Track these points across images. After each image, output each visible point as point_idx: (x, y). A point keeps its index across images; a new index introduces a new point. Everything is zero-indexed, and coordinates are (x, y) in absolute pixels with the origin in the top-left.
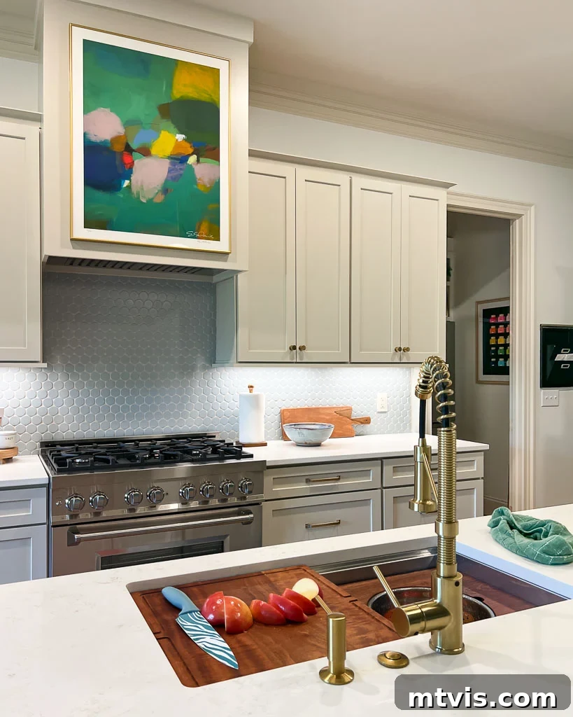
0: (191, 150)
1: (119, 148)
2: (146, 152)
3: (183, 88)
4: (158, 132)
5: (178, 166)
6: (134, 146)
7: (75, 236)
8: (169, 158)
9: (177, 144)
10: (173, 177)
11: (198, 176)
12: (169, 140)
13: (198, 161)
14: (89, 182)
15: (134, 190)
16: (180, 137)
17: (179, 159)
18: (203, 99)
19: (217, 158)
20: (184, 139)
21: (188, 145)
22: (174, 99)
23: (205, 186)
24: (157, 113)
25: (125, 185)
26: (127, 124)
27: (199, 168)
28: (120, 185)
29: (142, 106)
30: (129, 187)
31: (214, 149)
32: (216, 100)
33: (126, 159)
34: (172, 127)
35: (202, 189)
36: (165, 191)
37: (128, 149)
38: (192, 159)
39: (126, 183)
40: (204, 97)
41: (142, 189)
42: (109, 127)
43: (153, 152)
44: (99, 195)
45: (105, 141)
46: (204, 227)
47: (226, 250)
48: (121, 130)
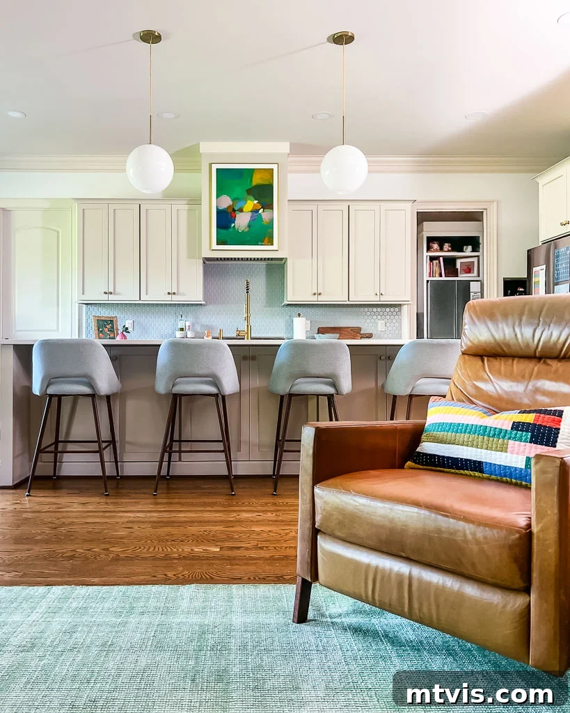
0: (261, 207)
1: (230, 211)
2: (241, 210)
3: (257, 180)
4: (246, 201)
5: (255, 215)
6: (236, 209)
7: (213, 248)
8: (251, 212)
9: (254, 205)
10: (253, 220)
11: (263, 218)
12: (251, 204)
13: (264, 211)
14: (218, 226)
15: (236, 227)
16: (256, 202)
17: (255, 211)
18: (264, 183)
19: (273, 209)
21: (259, 205)
22: (252, 186)
23: (267, 222)
24: (246, 193)
26: (233, 200)
27: (265, 215)
28: (231, 226)
29: (239, 191)
30: (234, 226)
31: (271, 204)
32: (272, 183)
33: (233, 214)
34: (252, 198)
35: (265, 223)
36: (249, 226)
37: (234, 210)
38: (261, 211)
39: (233, 224)
40: (267, 183)
41: (240, 226)
42: (226, 202)
43: (244, 210)
44: (223, 231)
45: (225, 208)
46: (266, 239)
47: (276, 249)
48: (231, 203)
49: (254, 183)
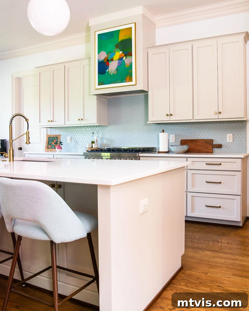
0: (124, 55)
1: (106, 61)
2: (112, 60)
3: (122, 37)
4: (115, 53)
5: (121, 61)
7: (96, 88)
8: (118, 60)
9: (120, 55)
10: (119, 65)
11: (126, 63)
12: (118, 54)
13: (126, 58)
14: (99, 73)
15: (109, 72)
16: (121, 52)
17: (121, 59)
18: (126, 38)
19: (131, 55)
20: (122, 53)
21: (123, 54)
22: (119, 42)
23: (128, 65)
24: (115, 48)
25: (107, 71)
26: (107, 54)
27: (126, 60)
28: (106, 71)
29: (111, 46)
30: (108, 71)
31: (131, 52)
32: (131, 37)
33: (107, 63)
34: (119, 50)
35: (127, 66)
36: (117, 70)
37: (108, 60)
38: (124, 58)
39: (108, 70)
40: (128, 38)
41: (111, 71)
42: (103, 56)
43: (114, 59)
44: (102, 76)
45: (103, 60)
46: (128, 78)
47: (135, 84)
48: (106, 56)
49: (120, 40)
